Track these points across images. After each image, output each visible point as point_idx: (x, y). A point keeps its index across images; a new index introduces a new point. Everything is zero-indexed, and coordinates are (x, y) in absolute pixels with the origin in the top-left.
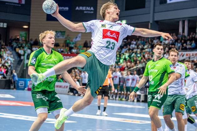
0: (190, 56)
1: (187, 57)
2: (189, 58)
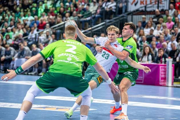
0: (146, 4)
1: (142, 5)
2: (145, 7)
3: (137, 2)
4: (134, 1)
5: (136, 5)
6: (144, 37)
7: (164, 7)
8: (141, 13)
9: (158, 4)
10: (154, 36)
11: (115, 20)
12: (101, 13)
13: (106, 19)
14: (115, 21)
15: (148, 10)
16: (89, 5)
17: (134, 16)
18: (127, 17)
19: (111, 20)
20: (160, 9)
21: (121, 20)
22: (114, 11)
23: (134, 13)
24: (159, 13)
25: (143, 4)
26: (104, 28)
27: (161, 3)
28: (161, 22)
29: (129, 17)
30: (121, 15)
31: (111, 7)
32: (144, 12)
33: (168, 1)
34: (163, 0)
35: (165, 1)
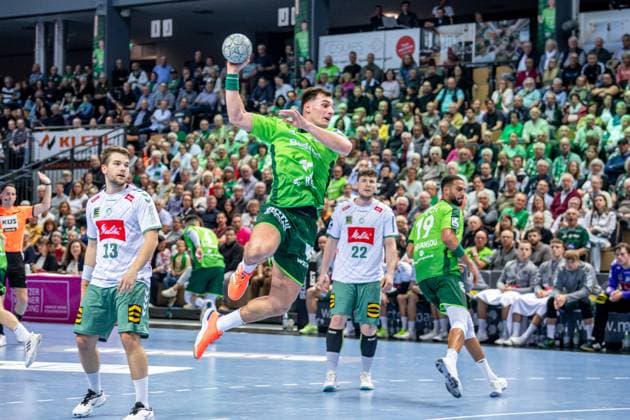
0: (74, 146)
1: (65, 148)
2: (72, 151)
3: (53, 142)
4: (47, 138)
5: (50, 146)
6: (70, 217)
8: (66, 165)
9: (100, 145)
15: (78, 157)
18: (31, 174)
25: (67, 145)
27: (106, 143)
30: (18, 170)
32: (70, 163)
33: (121, 138)
34: (109, 136)
35: (115, 137)
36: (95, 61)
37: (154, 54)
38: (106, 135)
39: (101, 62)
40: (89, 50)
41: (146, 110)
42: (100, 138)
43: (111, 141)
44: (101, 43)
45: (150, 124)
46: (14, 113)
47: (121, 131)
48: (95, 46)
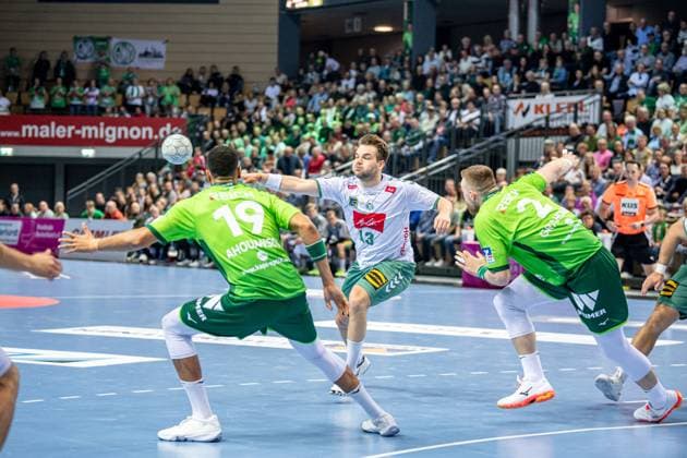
0: (549, 113)
1: (540, 115)
2: (547, 119)
3: (528, 109)
4: (521, 105)
5: (524, 114)
7: (588, 117)
8: (537, 133)
9: (576, 112)
10: (568, 183)
11: (479, 149)
12: (447, 135)
13: (458, 147)
14: (478, 152)
15: (553, 124)
16: (417, 115)
17: (521, 140)
18: (506, 143)
19: (469, 150)
20: (580, 122)
21: (492, 150)
22: (475, 128)
23: (521, 133)
24: (578, 132)
25: (542, 112)
26: (453, 167)
27: (581, 110)
28: (582, 151)
29: (511, 142)
30: (492, 138)
31: (471, 121)
32: (544, 131)
33: (597, 104)
34: (585, 102)
35: (590, 104)
36: (570, 26)
37: (629, 16)
38: (581, 102)
39: (576, 26)
40: (563, 14)
41: (622, 74)
42: (576, 105)
43: (588, 107)
44: (577, 7)
45: (627, 89)
46: (487, 81)
47: (598, 97)
48: (570, 11)
